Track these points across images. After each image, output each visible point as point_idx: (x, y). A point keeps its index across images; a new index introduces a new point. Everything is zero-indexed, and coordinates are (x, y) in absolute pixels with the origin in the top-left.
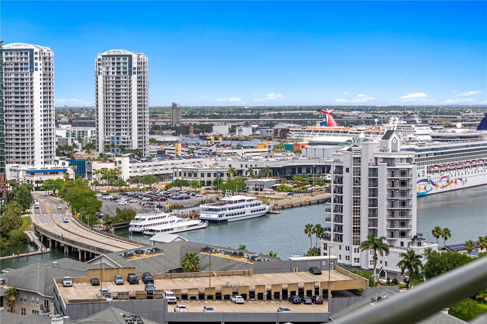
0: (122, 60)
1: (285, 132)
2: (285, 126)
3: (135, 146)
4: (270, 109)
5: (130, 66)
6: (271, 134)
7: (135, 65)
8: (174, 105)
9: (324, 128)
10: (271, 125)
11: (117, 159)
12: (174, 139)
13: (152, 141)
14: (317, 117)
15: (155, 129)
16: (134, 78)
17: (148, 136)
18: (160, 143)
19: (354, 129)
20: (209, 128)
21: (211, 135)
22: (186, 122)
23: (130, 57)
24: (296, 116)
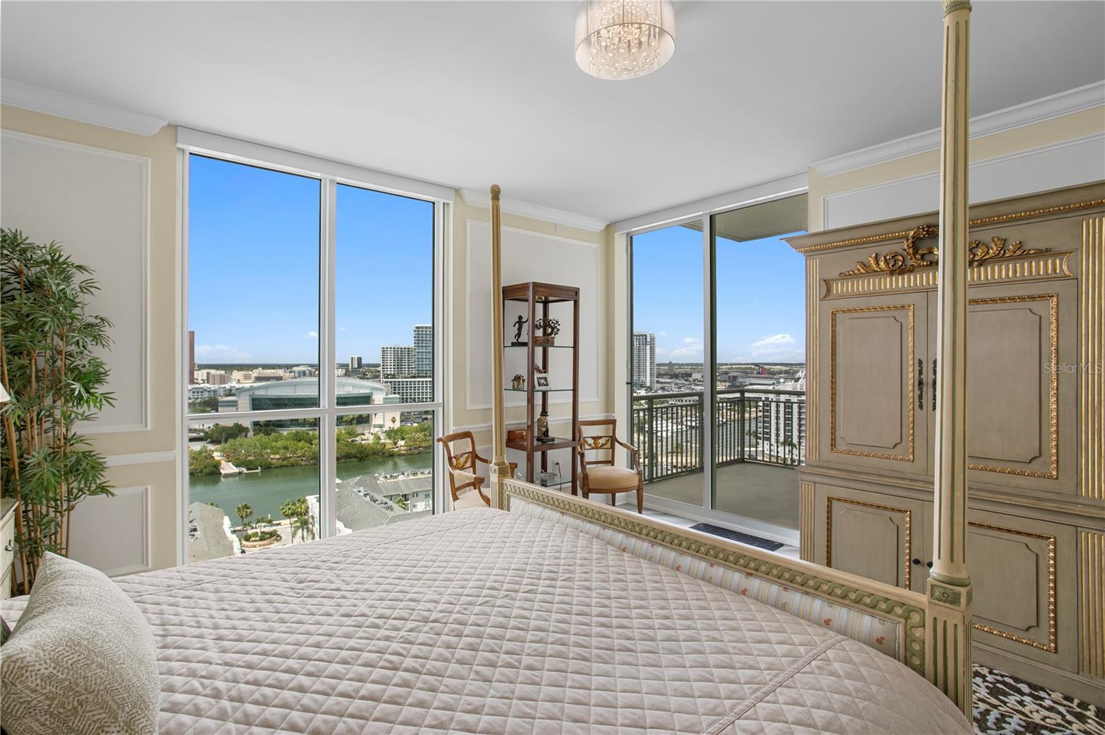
0: (641, 337)
1: (735, 378)
2: (735, 374)
3: (648, 384)
4: (726, 364)
5: (646, 340)
6: (727, 379)
7: (648, 340)
8: (670, 362)
9: (759, 375)
10: (726, 373)
11: (638, 391)
12: (670, 381)
13: (658, 382)
14: (754, 369)
15: (659, 375)
16: (648, 347)
17: (656, 379)
18: (662, 383)
19: (777, 376)
20: (690, 375)
21: (691, 379)
22: (677, 372)
23: (646, 336)
24: (742, 368)
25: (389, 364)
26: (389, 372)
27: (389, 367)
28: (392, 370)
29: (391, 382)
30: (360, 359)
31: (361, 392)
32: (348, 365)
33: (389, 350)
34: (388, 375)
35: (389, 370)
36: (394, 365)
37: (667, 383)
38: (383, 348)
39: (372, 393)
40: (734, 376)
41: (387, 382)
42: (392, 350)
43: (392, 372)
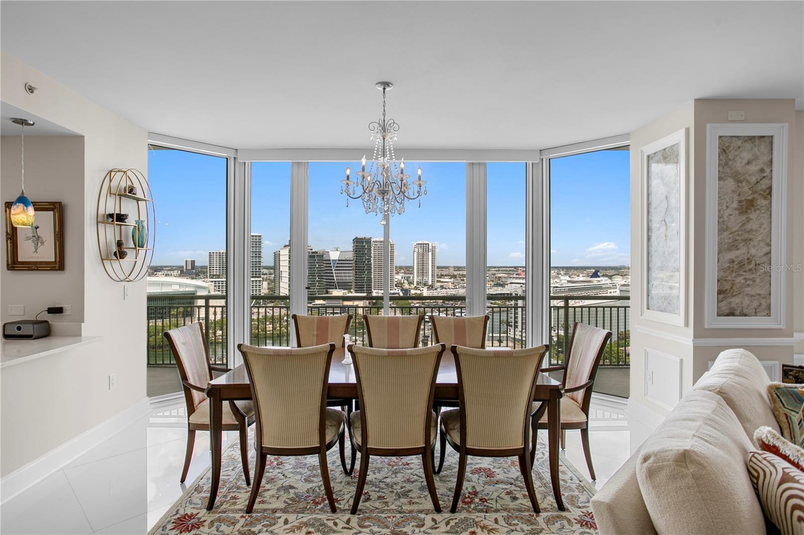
0: (425, 246)
2: (500, 275)
3: (430, 283)
4: (493, 267)
5: (428, 248)
7: (430, 247)
9: (517, 276)
10: (494, 274)
11: (422, 289)
12: (449, 280)
13: (438, 281)
14: (514, 271)
15: (439, 276)
16: (430, 253)
17: (436, 279)
18: (441, 282)
22: (456, 273)
23: (428, 244)
24: (507, 271)
25: (215, 266)
26: (215, 273)
27: (215, 269)
28: (218, 271)
29: (216, 281)
30: (193, 262)
31: (187, 289)
32: (183, 267)
33: (215, 254)
34: (213, 275)
35: (215, 271)
36: (220, 267)
37: (446, 282)
38: (210, 253)
39: (196, 291)
40: (499, 277)
41: (212, 282)
42: (218, 254)
43: (218, 273)
